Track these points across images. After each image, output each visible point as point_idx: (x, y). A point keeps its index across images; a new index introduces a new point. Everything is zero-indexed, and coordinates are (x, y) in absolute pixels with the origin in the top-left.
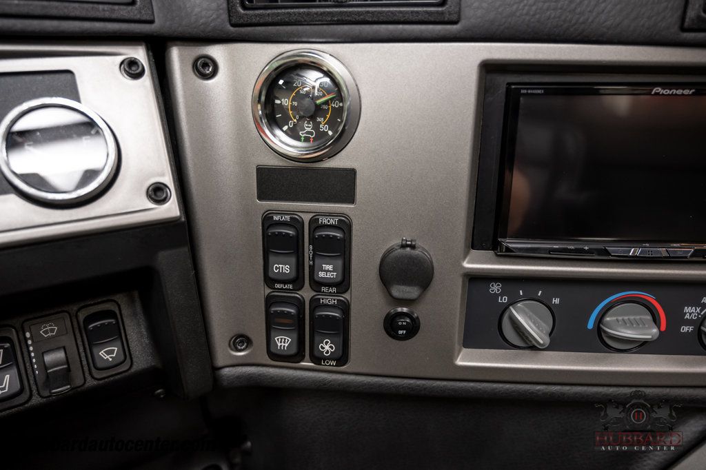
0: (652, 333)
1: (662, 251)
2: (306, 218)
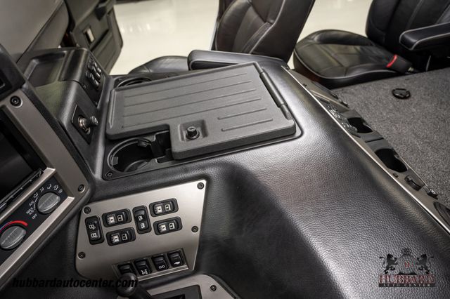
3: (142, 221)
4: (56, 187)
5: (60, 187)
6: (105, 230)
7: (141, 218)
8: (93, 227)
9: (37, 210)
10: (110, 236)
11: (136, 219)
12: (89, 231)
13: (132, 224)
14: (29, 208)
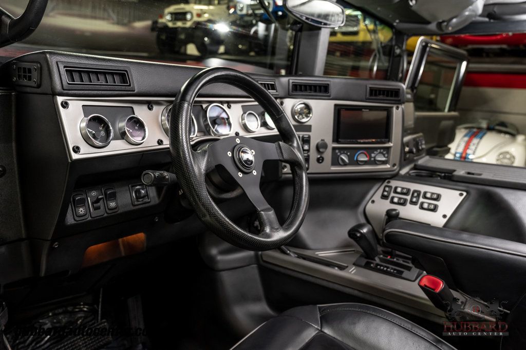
0: (366, 159)
1: (367, 141)
2: (301, 136)
3: (415, 197)
4: (386, 155)
5: (387, 157)
6: (392, 194)
7: (416, 194)
8: (387, 189)
9: (375, 157)
10: (393, 198)
11: (413, 194)
12: (384, 191)
13: (409, 198)
14: (373, 153)
